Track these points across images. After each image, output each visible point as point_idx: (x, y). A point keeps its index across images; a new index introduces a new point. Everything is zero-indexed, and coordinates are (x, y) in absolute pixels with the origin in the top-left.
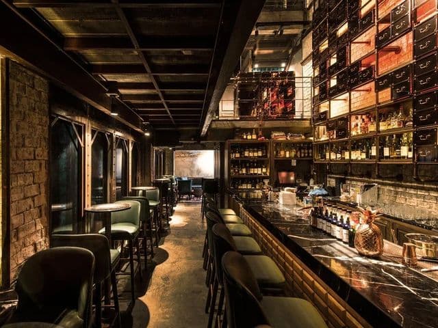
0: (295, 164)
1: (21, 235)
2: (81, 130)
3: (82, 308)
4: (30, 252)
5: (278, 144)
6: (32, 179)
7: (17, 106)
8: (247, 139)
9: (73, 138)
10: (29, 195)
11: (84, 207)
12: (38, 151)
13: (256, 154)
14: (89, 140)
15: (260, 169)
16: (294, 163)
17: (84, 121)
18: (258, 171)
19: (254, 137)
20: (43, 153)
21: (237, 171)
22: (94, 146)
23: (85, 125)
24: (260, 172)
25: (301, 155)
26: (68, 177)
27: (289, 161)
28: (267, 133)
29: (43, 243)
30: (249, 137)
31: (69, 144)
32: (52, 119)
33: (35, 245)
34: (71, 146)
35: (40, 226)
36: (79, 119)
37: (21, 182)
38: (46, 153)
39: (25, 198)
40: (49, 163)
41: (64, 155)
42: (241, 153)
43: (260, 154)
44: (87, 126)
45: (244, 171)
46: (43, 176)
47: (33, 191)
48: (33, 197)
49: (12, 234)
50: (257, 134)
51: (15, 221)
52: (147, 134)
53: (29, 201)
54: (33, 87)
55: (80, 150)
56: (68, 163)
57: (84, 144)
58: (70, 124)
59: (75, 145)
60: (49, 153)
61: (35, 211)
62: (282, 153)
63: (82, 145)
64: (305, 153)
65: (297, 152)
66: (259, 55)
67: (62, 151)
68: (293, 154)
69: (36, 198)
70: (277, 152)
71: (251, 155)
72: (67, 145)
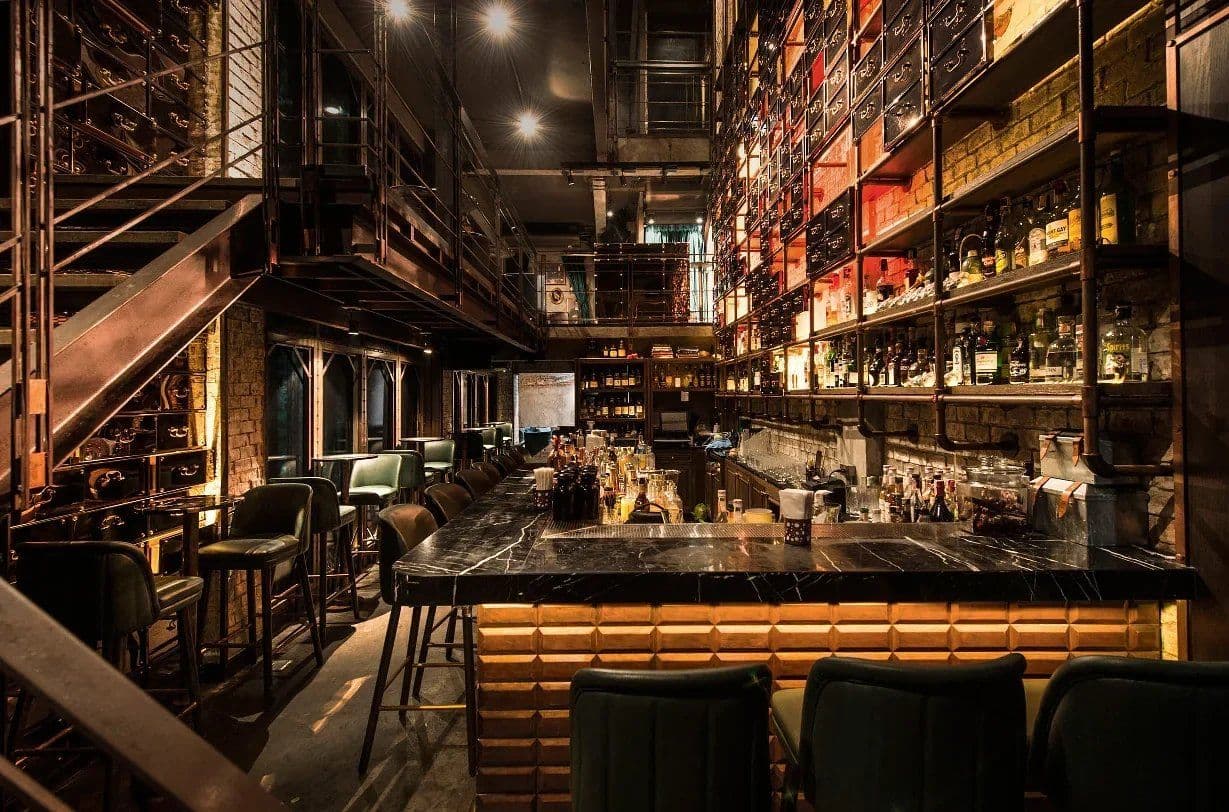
0: (687, 399)
1: (238, 469)
2: (307, 355)
3: (298, 532)
4: (246, 488)
5: (662, 364)
6: (247, 414)
7: (234, 343)
8: (609, 356)
9: (296, 367)
10: (244, 431)
11: (312, 456)
12: (254, 385)
13: (625, 383)
14: (319, 368)
15: (632, 408)
16: (685, 397)
17: (312, 344)
18: (630, 411)
19: (622, 353)
20: (258, 387)
21: (592, 411)
22: (327, 376)
23: (313, 349)
24: (632, 413)
25: (699, 383)
26: (289, 416)
27: (677, 393)
28: (645, 346)
29: (258, 481)
30: (613, 354)
31: (290, 375)
32: (267, 347)
33: (251, 483)
34: (294, 377)
35: (255, 465)
36: (303, 342)
37: (237, 417)
38: (261, 389)
39: (241, 434)
40: (264, 398)
41: (284, 389)
42: (600, 381)
43: (632, 382)
44: (315, 351)
45: (605, 411)
46: (258, 412)
47: (249, 427)
48: (248, 434)
49: (230, 465)
50: (626, 348)
51: (232, 454)
52: (428, 352)
53: (245, 437)
54: (249, 320)
55: (305, 381)
56: (289, 399)
57: (312, 373)
58: (292, 349)
59: (299, 375)
60: (265, 387)
61: (251, 448)
62: (669, 380)
63: (310, 376)
64: (705, 380)
65: (693, 378)
66: (653, 202)
67: (280, 384)
68: (687, 381)
69: (251, 435)
70: (660, 380)
71: (617, 383)
72: (288, 376)
